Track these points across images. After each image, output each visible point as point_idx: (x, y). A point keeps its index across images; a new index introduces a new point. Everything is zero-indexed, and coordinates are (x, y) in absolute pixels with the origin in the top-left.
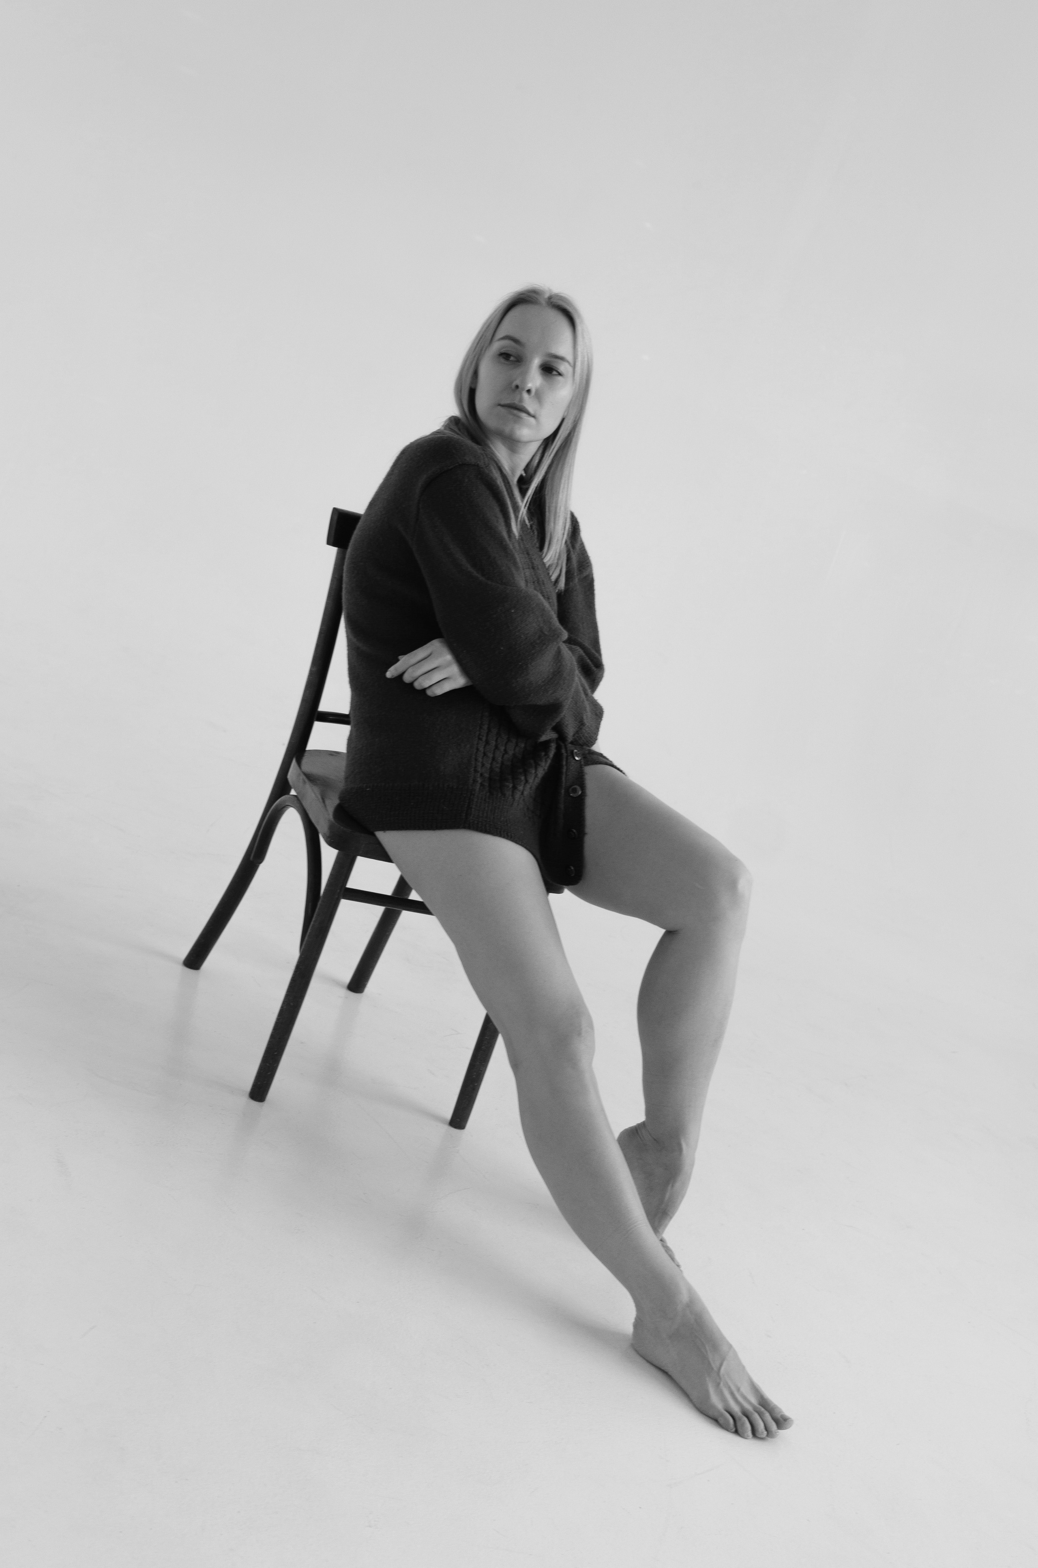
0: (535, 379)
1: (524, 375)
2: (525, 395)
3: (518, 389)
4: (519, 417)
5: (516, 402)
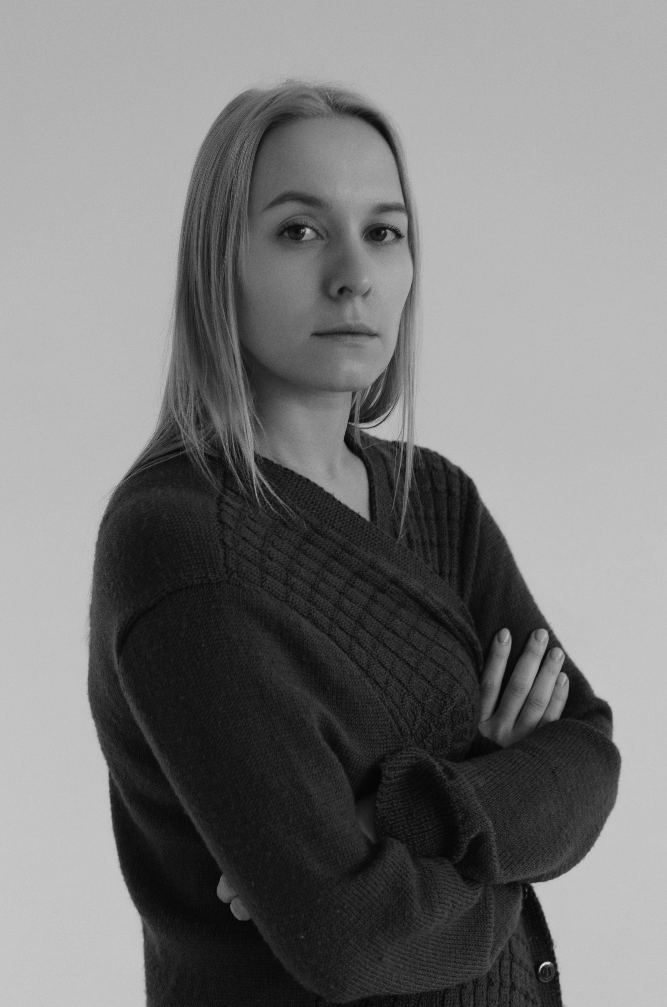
3: (346, 293)
4: (357, 346)
5: (349, 322)
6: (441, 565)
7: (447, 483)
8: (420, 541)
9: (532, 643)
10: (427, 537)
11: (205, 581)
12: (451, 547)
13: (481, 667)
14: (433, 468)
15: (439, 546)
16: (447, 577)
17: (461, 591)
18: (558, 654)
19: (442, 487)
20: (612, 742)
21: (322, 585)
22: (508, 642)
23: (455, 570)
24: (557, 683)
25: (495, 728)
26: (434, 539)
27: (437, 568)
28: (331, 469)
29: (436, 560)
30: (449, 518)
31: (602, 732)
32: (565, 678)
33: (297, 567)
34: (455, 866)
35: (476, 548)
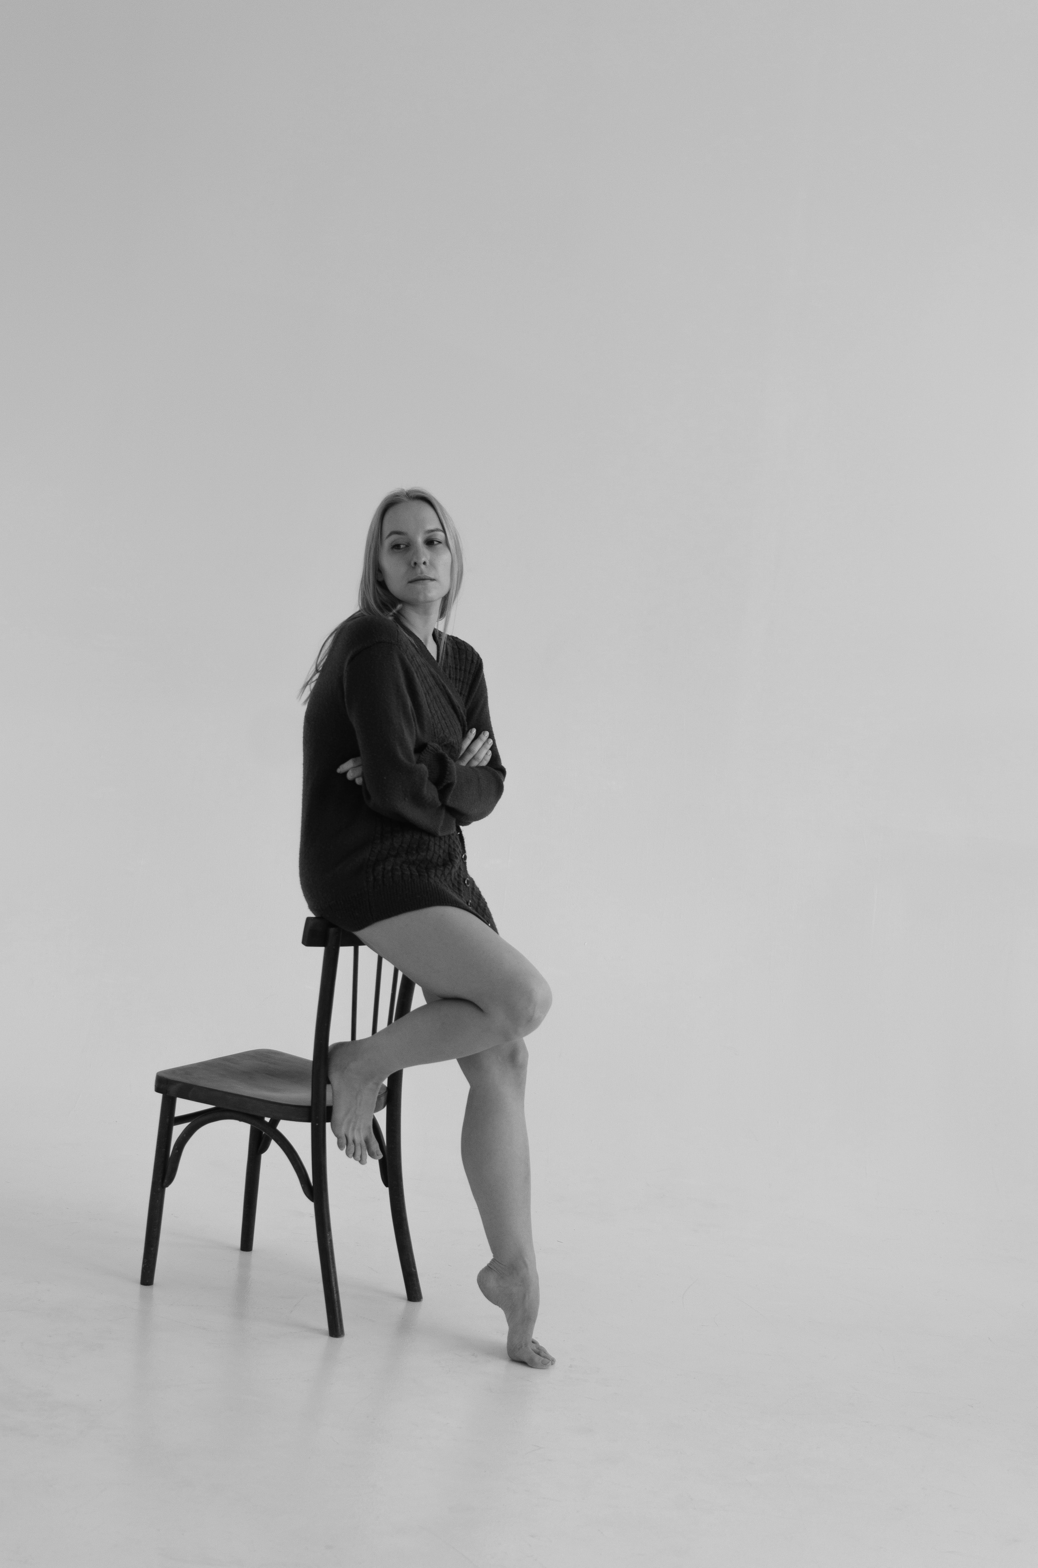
0: (425, 554)
1: (416, 553)
2: (423, 567)
3: (417, 564)
4: (425, 584)
5: (419, 575)
6: (461, 690)
7: (472, 657)
8: (454, 677)
9: (484, 736)
10: (458, 677)
12: (467, 685)
16: (462, 695)
17: (466, 704)
18: (492, 741)
19: (470, 658)
22: (475, 731)
23: (466, 694)
24: (486, 754)
26: (462, 679)
27: (460, 690)
28: (425, 636)
29: (460, 687)
30: (469, 673)
31: (499, 775)
32: (491, 752)
34: (439, 791)
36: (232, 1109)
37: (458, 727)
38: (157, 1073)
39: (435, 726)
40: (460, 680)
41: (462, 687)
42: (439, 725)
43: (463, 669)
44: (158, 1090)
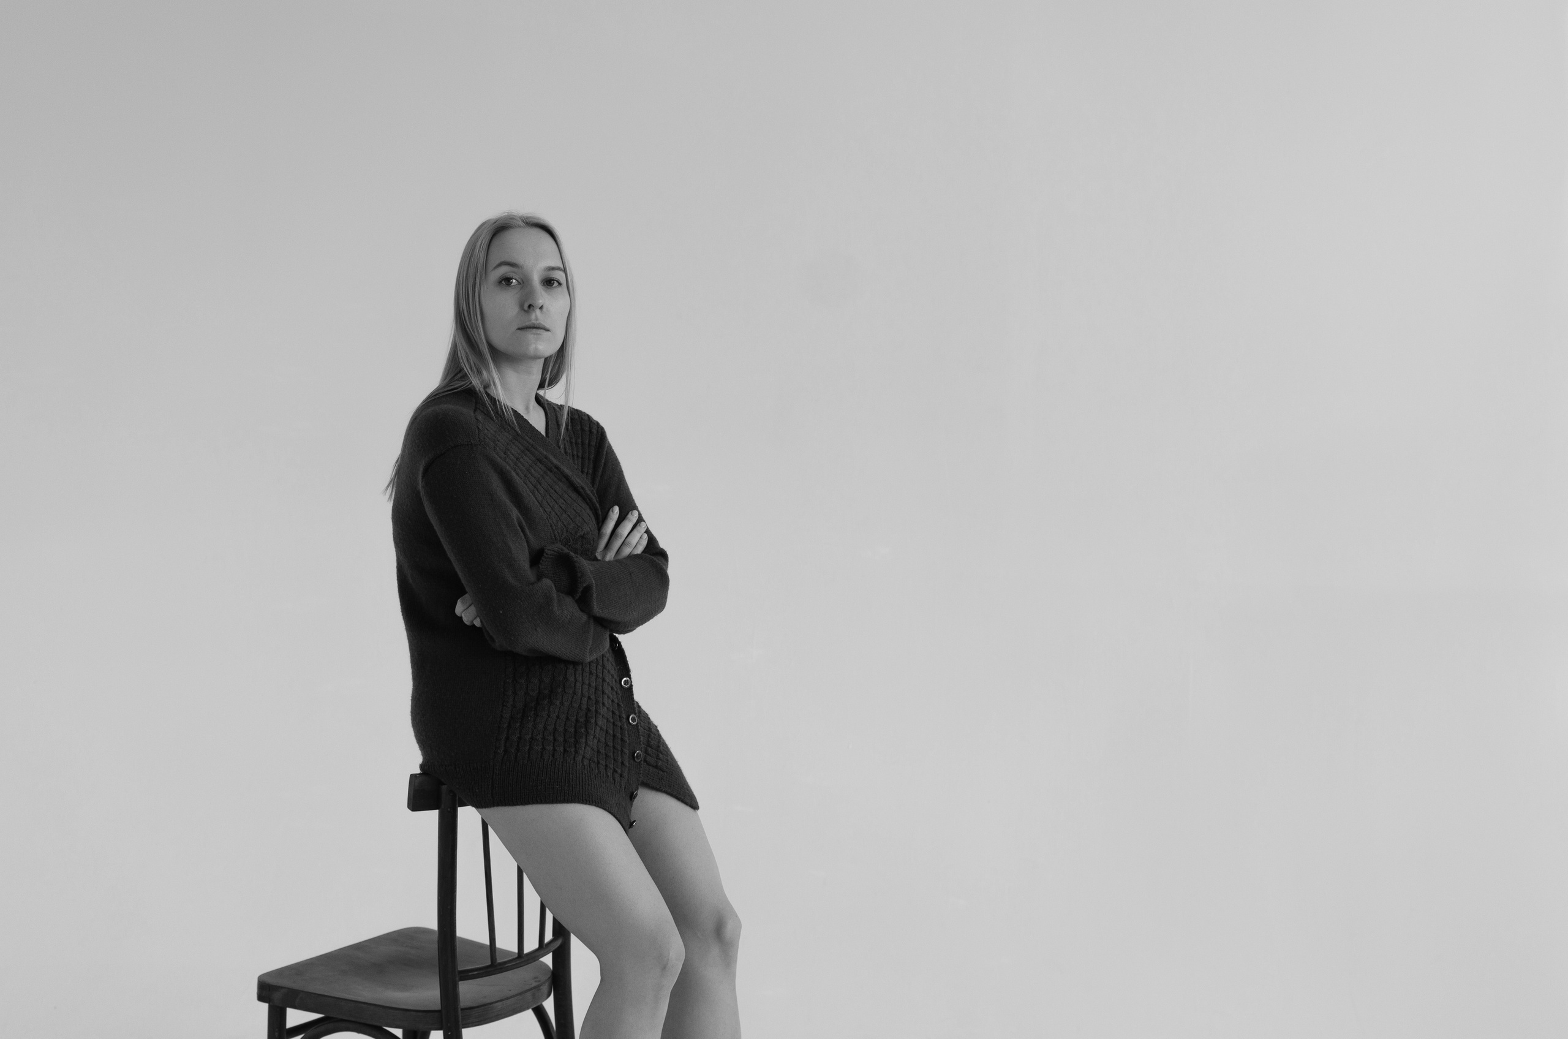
0: (542, 296)
1: (532, 293)
2: (538, 311)
3: (532, 308)
4: (539, 334)
5: (534, 322)
6: (582, 469)
7: (590, 427)
8: (571, 453)
9: (629, 516)
10: (575, 453)
11: (469, 443)
12: (589, 459)
13: (600, 524)
14: (582, 419)
15: (582, 458)
16: (585, 474)
17: (593, 483)
18: (643, 525)
19: (587, 429)
20: (666, 572)
21: (521, 459)
22: (617, 513)
23: (590, 471)
24: (641, 537)
25: (604, 556)
26: (580, 454)
27: (580, 468)
28: (527, 408)
29: (580, 465)
30: (589, 445)
31: (660, 562)
32: (646, 536)
33: (510, 448)
34: (577, 601)
35: (603, 461)
36: (346, 1018)
37: (588, 513)
38: (259, 978)
39: (554, 527)
40: (578, 456)
41: (582, 464)
42: (560, 523)
43: (580, 443)
44: (261, 998)
